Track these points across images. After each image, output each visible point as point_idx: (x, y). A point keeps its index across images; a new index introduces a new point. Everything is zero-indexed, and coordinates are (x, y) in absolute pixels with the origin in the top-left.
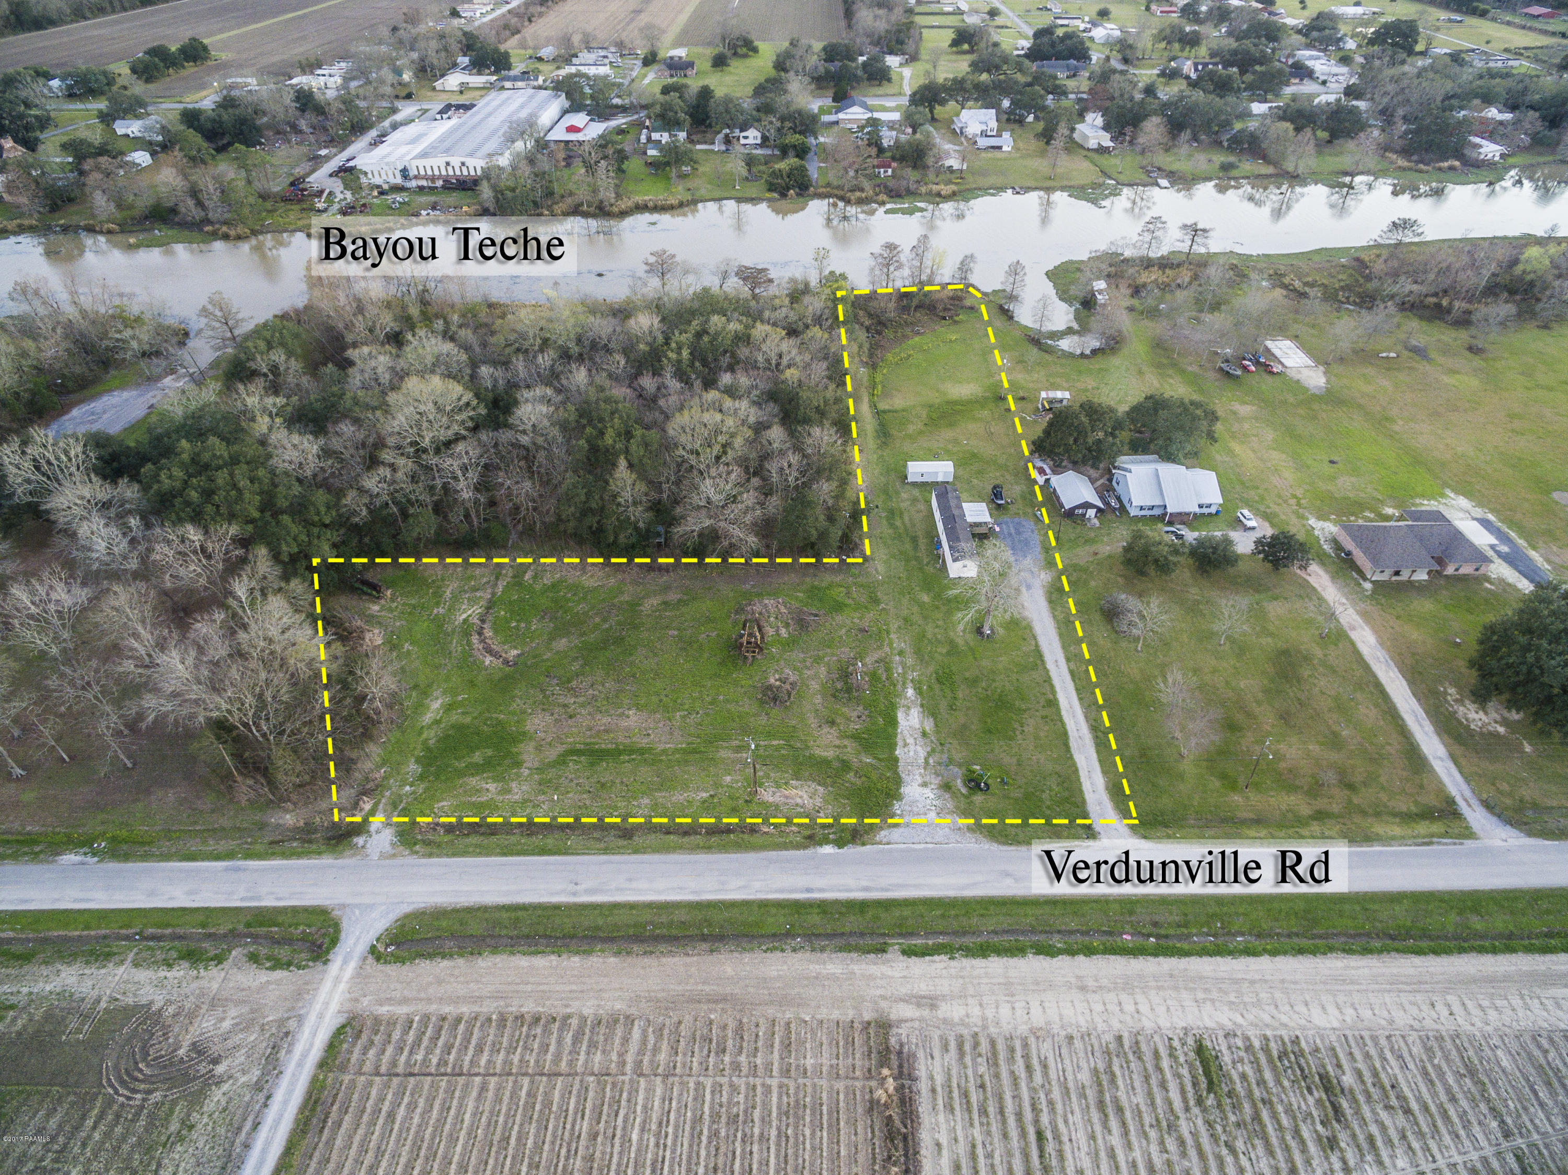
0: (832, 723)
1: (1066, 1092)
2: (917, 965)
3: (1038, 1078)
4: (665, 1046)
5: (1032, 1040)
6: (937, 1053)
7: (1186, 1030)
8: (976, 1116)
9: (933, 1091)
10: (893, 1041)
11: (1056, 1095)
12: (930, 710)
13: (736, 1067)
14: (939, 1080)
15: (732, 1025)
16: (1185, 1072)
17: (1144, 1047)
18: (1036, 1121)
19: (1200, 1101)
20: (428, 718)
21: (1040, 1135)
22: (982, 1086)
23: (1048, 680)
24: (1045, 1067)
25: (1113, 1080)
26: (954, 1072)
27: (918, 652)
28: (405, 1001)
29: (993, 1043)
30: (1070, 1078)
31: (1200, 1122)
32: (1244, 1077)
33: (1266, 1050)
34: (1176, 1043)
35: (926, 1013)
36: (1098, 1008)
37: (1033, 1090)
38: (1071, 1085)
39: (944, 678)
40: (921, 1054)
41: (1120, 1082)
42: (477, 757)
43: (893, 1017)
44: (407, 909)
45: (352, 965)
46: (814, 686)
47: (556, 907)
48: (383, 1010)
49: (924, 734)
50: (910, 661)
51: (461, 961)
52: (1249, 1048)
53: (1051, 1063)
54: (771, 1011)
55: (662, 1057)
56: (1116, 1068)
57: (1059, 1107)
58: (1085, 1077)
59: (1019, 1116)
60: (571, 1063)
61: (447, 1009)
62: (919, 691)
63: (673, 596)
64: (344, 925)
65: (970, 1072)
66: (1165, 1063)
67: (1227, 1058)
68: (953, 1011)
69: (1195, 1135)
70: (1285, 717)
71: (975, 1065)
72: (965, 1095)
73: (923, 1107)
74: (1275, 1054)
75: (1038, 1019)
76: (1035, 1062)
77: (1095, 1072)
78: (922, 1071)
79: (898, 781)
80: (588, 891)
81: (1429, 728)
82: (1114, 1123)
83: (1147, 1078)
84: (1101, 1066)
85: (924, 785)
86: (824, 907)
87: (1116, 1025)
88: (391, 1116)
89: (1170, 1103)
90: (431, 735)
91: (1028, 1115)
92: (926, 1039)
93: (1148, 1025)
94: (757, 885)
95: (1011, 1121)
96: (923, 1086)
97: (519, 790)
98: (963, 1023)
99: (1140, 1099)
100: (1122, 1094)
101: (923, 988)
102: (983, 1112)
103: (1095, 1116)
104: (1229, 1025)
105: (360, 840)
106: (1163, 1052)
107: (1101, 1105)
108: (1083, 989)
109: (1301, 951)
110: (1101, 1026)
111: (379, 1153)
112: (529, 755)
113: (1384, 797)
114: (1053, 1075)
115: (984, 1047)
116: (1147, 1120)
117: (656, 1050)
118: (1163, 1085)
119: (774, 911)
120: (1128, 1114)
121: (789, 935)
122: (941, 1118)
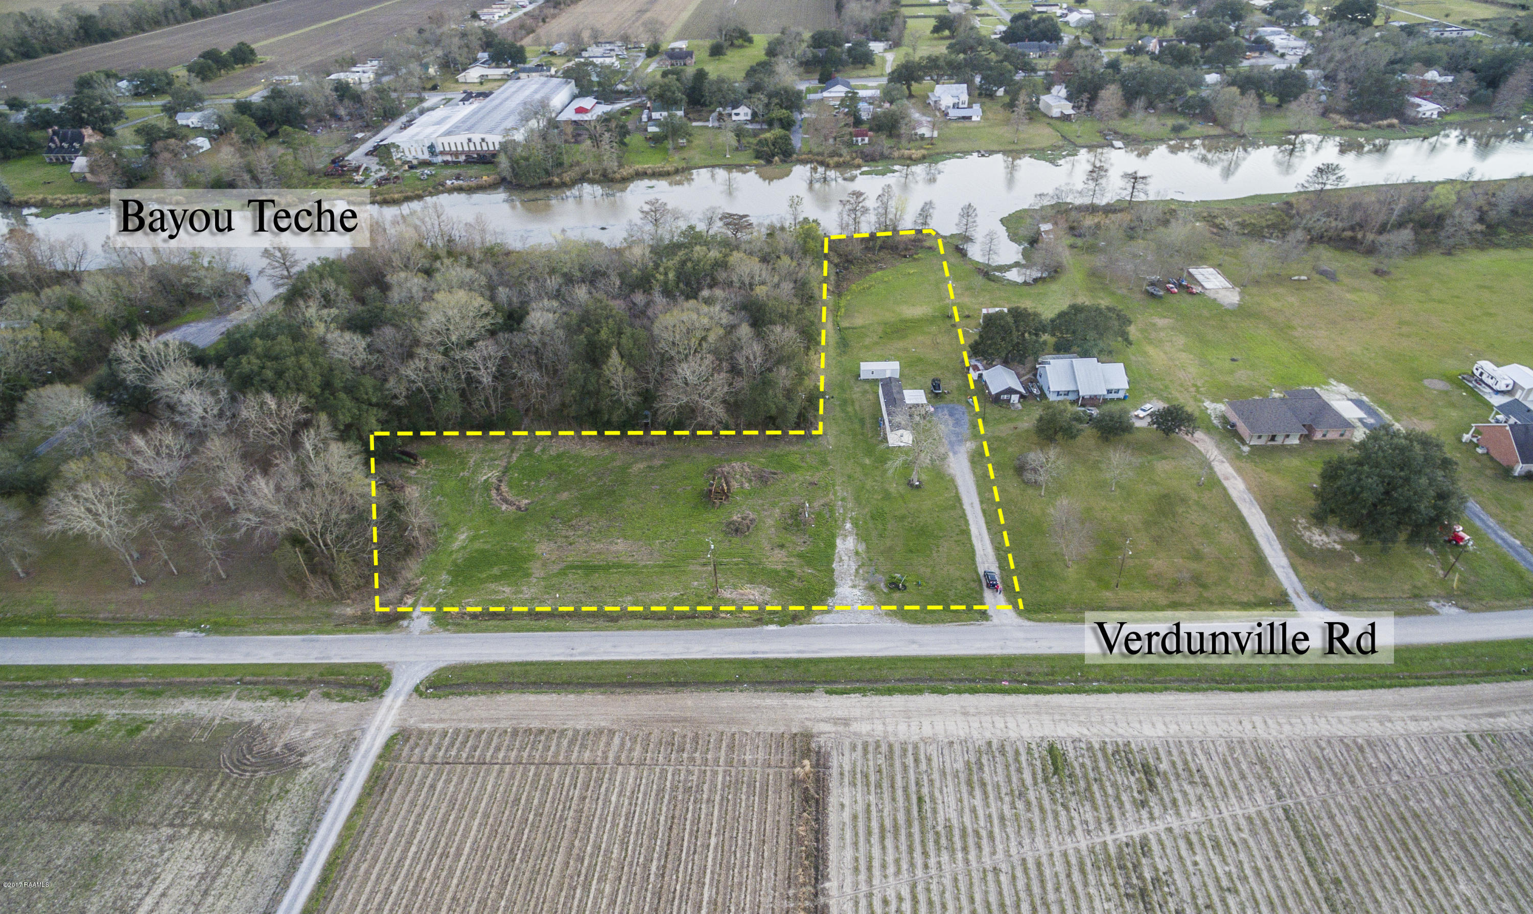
0: (782, 547)
1: (943, 773)
2: (838, 700)
3: (923, 766)
4: (638, 749)
5: (922, 746)
6: (847, 753)
7: (1042, 739)
8: (872, 789)
9: (842, 774)
10: (813, 745)
11: (936, 776)
12: (864, 539)
13: (692, 760)
14: (847, 768)
15: (690, 735)
16: (1038, 763)
17: (1008, 748)
18: (918, 792)
19: (1046, 780)
20: (458, 545)
21: (920, 800)
22: (880, 771)
23: (964, 518)
24: (929, 760)
25: (981, 768)
26: (859, 764)
27: (857, 499)
28: (442, 721)
29: (890, 746)
30: (948, 765)
31: (1044, 792)
32: (1083, 765)
33: (1103, 749)
34: (1034, 746)
35: (841, 729)
36: (977, 725)
37: (918, 773)
38: (948, 770)
39: (878, 516)
40: (834, 753)
41: (986, 769)
42: (495, 572)
43: (815, 731)
44: (442, 664)
45: (401, 699)
46: (770, 521)
47: (558, 664)
48: (426, 726)
50: (850, 504)
51: (483, 697)
52: (1090, 748)
53: (935, 759)
54: (721, 728)
55: (636, 754)
56: (984, 760)
57: (937, 784)
58: (960, 765)
59: (906, 789)
60: (568, 758)
61: (476, 725)
62: (856, 525)
64: (395, 674)
65: (871, 763)
66: (1023, 758)
67: (1071, 754)
68: (863, 728)
69: (1039, 800)
70: (1157, 540)
71: (875, 759)
72: (866, 776)
73: (833, 784)
74: (1110, 752)
75: (927, 731)
76: (922, 757)
77: (968, 763)
78: (834, 762)
79: (832, 584)
80: (584, 654)
82: (978, 793)
83: (1007, 766)
84: (973, 760)
86: (765, 663)
87: (988, 735)
88: (434, 786)
89: (1022, 781)
90: (459, 556)
91: (913, 788)
92: (839, 745)
93: (1013, 735)
94: (714, 649)
95: (900, 793)
96: (835, 771)
97: (530, 590)
98: (868, 735)
99: (1001, 778)
100: (987, 776)
101: (840, 714)
102: (879, 785)
103: (964, 788)
104: (1077, 735)
105: (405, 623)
106: (1023, 751)
107: (969, 783)
108: (965, 714)
109: (1142, 690)
110: (976, 735)
111: (426, 806)
112: (538, 570)
113: (1229, 592)
114: (935, 764)
115: (884, 748)
116: (1004, 791)
117: (631, 750)
118: (1019, 771)
119: (726, 665)
120: (989, 788)
121: (738, 682)
122: (846, 790)
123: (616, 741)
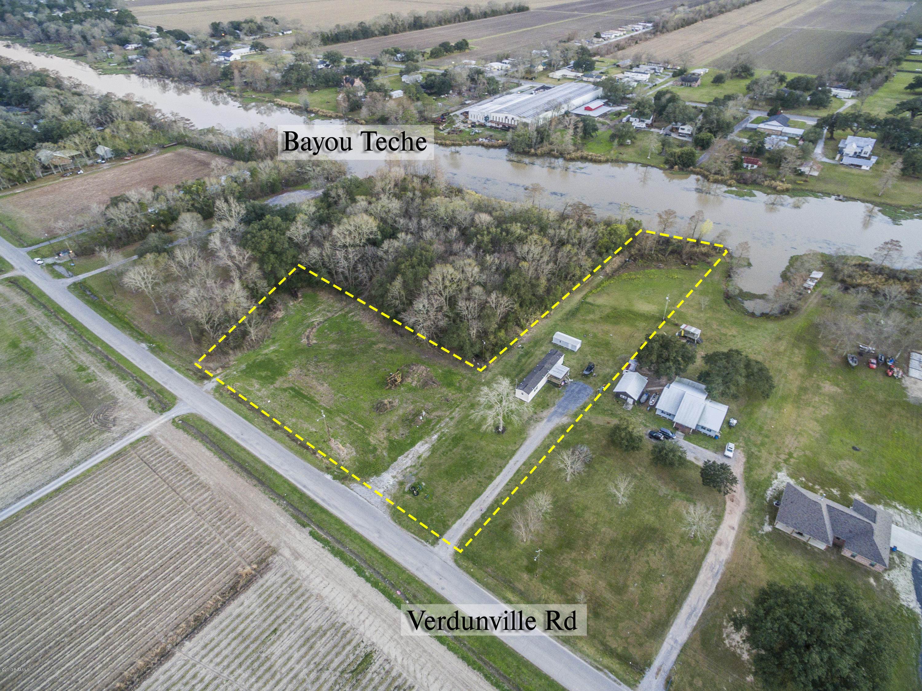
0: (389, 431)
1: (302, 624)
2: (310, 541)
3: (299, 612)
4: (207, 506)
5: (313, 598)
6: (279, 574)
7: (373, 644)
8: (264, 605)
9: (262, 586)
10: (271, 559)
11: (297, 623)
12: (434, 450)
13: (219, 527)
14: (269, 584)
15: (233, 513)
16: (352, 657)
17: (349, 636)
18: (280, 625)
19: (342, 672)
20: (266, 351)
21: (275, 631)
22: (278, 598)
23: (501, 468)
24: (306, 610)
25: (323, 635)
26: (276, 586)
27: (459, 422)
28: (166, 440)
29: (300, 587)
30: (309, 621)
31: (334, 678)
32: (372, 680)
33: (394, 679)
34: (362, 645)
35: (292, 558)
36: (351, 607)
37: (292, 614)
38: (307, 624)
39: (457, 440)
40: (273, 571)
41: (324, 639)
42: (264, 374)
43: (280, 551)
44: (194, 411)
45: (166, 420)
46: (401, 412)
47: (229, 438)
48: (159, 439)
49: (419, 457)
50: (452, 423)
51: (190, 438)
52: (388, 672)
53: (310, 611)
54: (248, 519)
55: (204, 508)
56: (329, 634)
57: (293, 627)
58: (314, 626)
59: (278, 617)
60: (181, 491)
61: (172, 450)
62: (440, 438)
63: (391, 347)
64: (176, 406)
65: (280, 590)
66: (349, 648)
67: (374, 668)
68: (301, 565)
69: (326, 681)
70: (606, 559)
71: (285, 589)
72: (270, 596)
73: (253, 588)
74: (396, 684)
75: (325, 593)
76: (305, 606)
77: (320, 628)
78: (266, 577)
79: (386, 469)
80: (243, 440)
81: (693, 622)
82: (303, 650)
83: (335, 646)
84: (324, 628)
85: (394, 477)
86: (302, 496)
87: (350, 619)
88: (129, 471)
89: (332, 661)
90: (260, 358)
91: (280, 621)
92: (281, 567)
93: (361, 629)
94: (291, 473)
95: (273, 617)
96: (261, 581)
97: (264, 392)
98: (299, 573)
99: (323, 651)
100: (318, 644)
101: (301, 549)
102: (268, 607)
103: (300, 642)
104: (392, 657)
105: (204, 383)
106: (354, 643)
107: (308, 639)
108: (355, 596)
109: (464, 658)
110: (344, 614)
111: (117, 479)
112: (279, 382)
113: (609, 632)
114: (305, 615)
115: (295, 586)
116: (317, 660)
117: (204, 505)
118: (337, 655)
119: (286, 485)
120: (312, 652)
121: (283, 498)
122: (255, 596)
123: (207, 494)
